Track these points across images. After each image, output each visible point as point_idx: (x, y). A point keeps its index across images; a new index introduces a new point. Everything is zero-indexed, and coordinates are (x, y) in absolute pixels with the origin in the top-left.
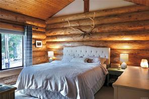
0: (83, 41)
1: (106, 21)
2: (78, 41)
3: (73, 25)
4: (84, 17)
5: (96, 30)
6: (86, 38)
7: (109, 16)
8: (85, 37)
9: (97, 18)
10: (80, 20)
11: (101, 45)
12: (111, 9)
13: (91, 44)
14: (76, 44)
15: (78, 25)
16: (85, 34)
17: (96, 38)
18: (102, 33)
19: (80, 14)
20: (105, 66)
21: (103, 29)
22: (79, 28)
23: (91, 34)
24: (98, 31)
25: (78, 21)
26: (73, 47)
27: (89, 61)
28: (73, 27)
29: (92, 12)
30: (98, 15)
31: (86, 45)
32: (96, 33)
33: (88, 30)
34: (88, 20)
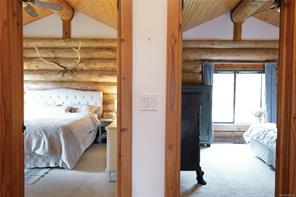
0: (62, 82)
1: (96, 55)
2: (54, 82)
3: (44, 56)
4: (62, 44)
5: (82, 66)
6: (68, 77)
7: (101, 49)
8: (66, 75)
9: (83, 49)
10: (56, 48)
11: (90, 87)
12: (103, 40)
13: (74, 85)
14: (49, 86)
15: (53, 56)
16: (65, 71)
17: (83, 77)
18: (91, 72)
19: (57, 39)
20: (96, 116)
21: (92, 66)
22: (55, 60)
23: (74, 71)
24: (85, 68)
25: (54, 49)
26: (44, 89)
27: (72, 110)
28: (45, 58)
29: (77, 40)
30: (85, 45)
31: (68, 88)
32: (82, 70)
33: (70, 66)
34: (70, 49)
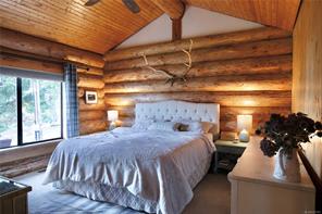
0: (171, 92)
1: (211, 56)
2: (162, 93)
3: (153, 64)
4: (172, 48)
5: (195, 72)
6: (177, 87)
7: (218, 47)
8: (175, 84)
9: (195, 50)
10: (166, 54)
11: (203, 99)
12: (220, 35)
13: (185, 97)
14: (158, 98)
15: (162, 63)
16: (174, 79)
17: (195, 86)
18: (204, 78)
19: (166, 43)
20: (210, 137)
21: (206, 71)
22: (164, 68)
23: (185, 79)
24: (197, 74)
25: (161, 56)
26: (152, 102)
27: (181, 128)
28: (154, 67)
29: (187, 40)
30: (198, 45)
31: (177, 100)
32: (194, 78)
33: (180, 73)
34: (180, 53)
